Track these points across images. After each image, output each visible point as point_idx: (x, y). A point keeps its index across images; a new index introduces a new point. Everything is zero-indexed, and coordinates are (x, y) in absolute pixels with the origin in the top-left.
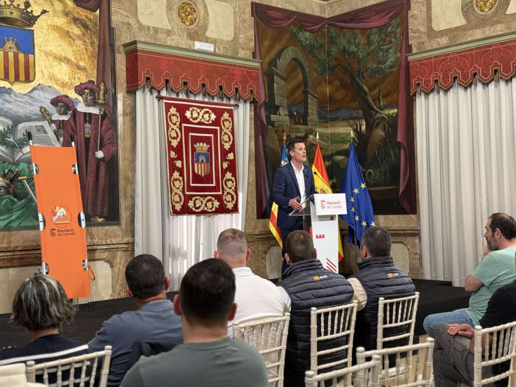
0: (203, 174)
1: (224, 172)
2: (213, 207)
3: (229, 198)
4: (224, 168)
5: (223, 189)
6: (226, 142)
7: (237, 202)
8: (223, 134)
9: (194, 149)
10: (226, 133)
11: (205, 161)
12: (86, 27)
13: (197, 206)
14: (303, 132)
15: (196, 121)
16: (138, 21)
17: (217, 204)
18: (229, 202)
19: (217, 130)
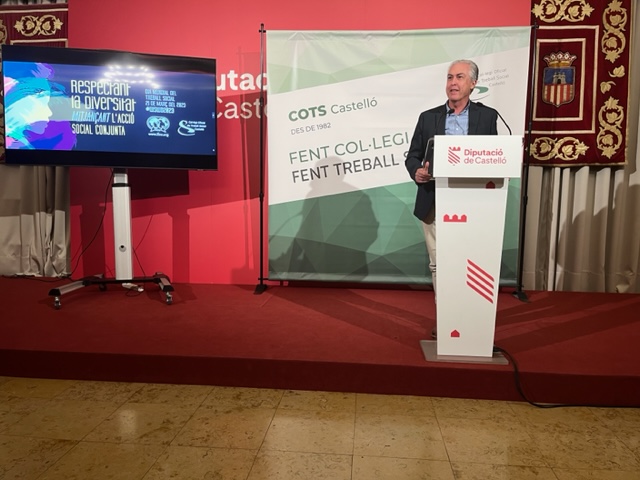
0: (558, 103)
1: (602, 98)
2: (574, 153)
3: (608, 139)
4: (603, 91)
5: (598, 125)
6: (612, 49)
8: (606, 35)
10: (611, 35)
11: (563, 81)
13: (542, 151)
15: (552, 20)
17: (582, 148)
18: (608, 146)
19: (594, 30)
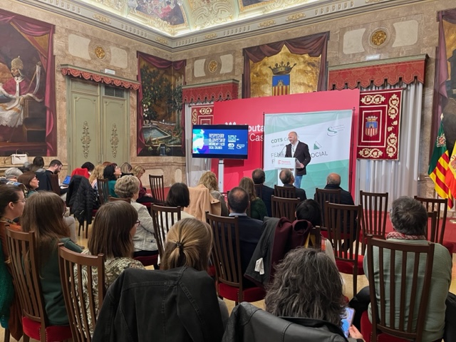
0: (371, 135)
1: (389, 133)
2: (377, 155)
3: (391, 150)
4: (389, 131)
5: (387, 144)
6: (393, 114)
7: (397, 152)
8: (390, 109)
9: (365, 121)
10: (392, 108)
11: (373, 127)
12: (314, 65)
13: (366, 154)
15: (369, 104)
16: (343, 53)
17: (381, 153)
18: (391, 152)
19: (386, 107)
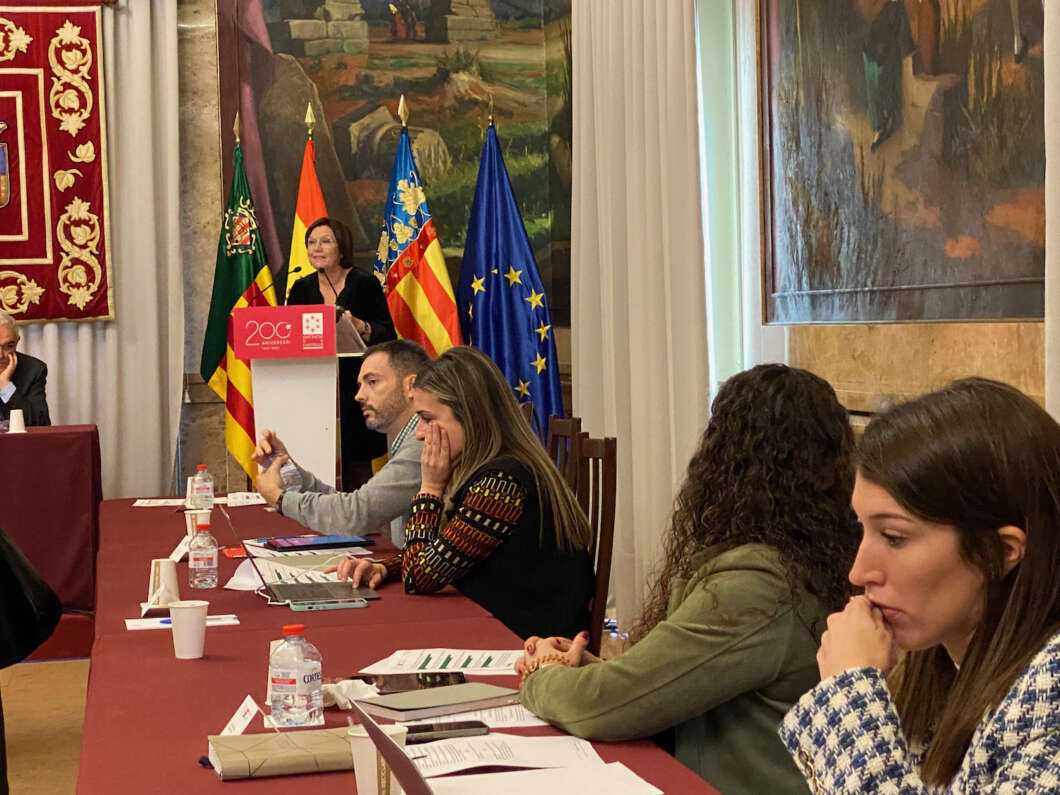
1: (62, 200)
2: (19, 301)
3: (78, 275)
4: (61, 188)
5: (57, 248)
6: (71, 111)
7: (103, 285)
8: (57, 86)
14: (428, 65)
17: (33, 292)
18: (78, 286)
19: (36, 77)
